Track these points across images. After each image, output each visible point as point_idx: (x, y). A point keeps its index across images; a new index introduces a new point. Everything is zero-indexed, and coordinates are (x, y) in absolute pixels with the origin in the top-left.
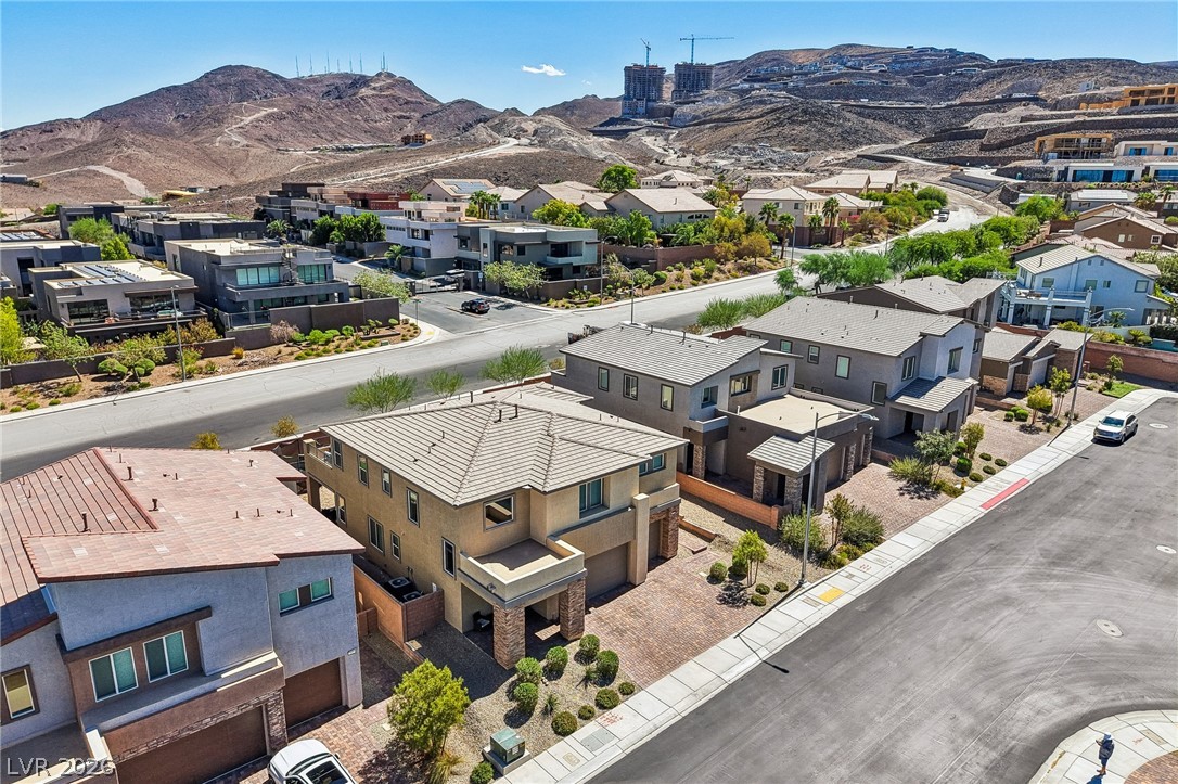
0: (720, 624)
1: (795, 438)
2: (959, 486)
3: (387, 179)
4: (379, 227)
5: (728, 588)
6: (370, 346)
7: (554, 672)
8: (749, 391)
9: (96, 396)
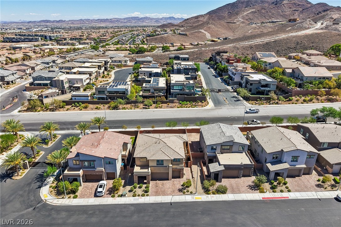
0: (173, 193)
1: (220, 165)
2: (265, 191)
3: (261, 43)
5: (182, 188)
6: (194, 107)
7: (140, 187)
8: (229, 149)
9: (141, 109)
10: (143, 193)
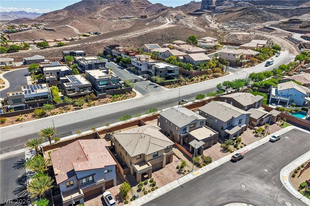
0: (175, 177)
1: (198, 141)
2: (233, 150)
4: (131, 61)
5: (179, 170)
6: (126, 99)
7: (146, 184)
8: (194, 127)
10: (151, 187)
